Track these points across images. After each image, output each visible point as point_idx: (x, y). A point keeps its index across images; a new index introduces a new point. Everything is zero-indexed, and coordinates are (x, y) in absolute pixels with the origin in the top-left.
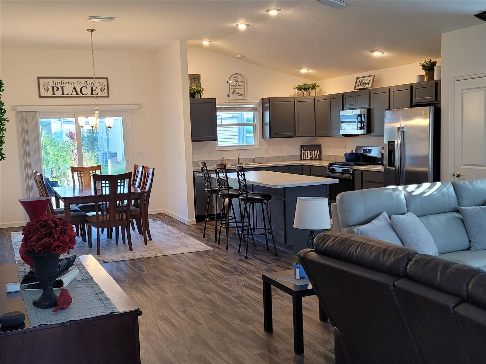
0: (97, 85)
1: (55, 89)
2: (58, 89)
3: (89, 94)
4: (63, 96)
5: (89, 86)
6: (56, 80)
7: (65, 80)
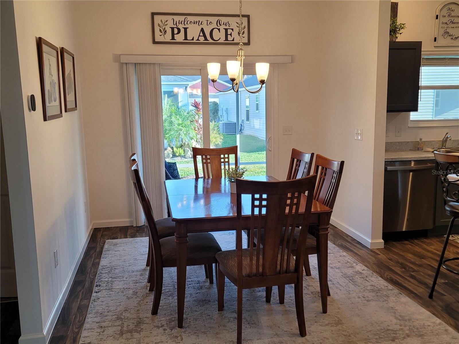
0: (234, 25)
1: (176, 31)
2: (179, 31)
3: (222, 40)
4: (186, 42)
5: (222, 28)
6: (177, 18)
7: (190, 18)
